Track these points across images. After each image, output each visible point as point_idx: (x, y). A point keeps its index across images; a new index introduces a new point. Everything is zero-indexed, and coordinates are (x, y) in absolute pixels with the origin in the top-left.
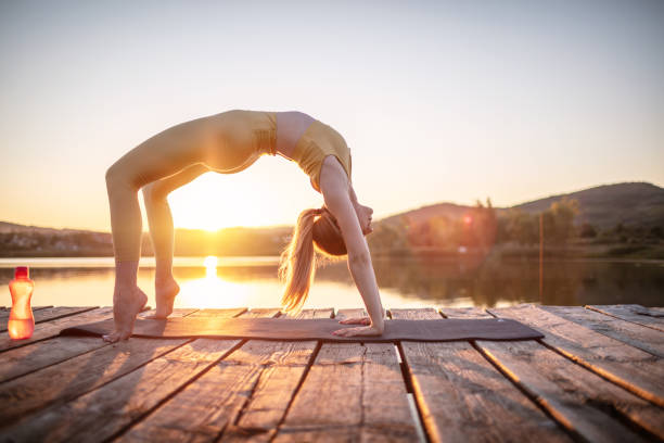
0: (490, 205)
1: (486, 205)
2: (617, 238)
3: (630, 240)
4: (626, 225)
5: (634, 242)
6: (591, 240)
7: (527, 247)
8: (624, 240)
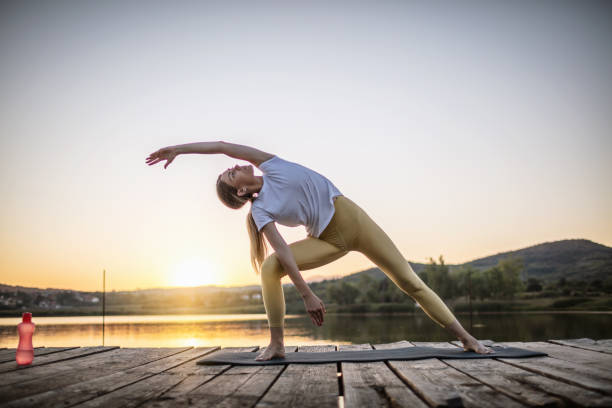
0: (443, 262)
1: (438, 263)
2: (560, 291)
3: (573, 293)
4: (568, 279)
5: (576, 295)
6: (536, 293)
7: (478, 301)
8: (567, 293)
